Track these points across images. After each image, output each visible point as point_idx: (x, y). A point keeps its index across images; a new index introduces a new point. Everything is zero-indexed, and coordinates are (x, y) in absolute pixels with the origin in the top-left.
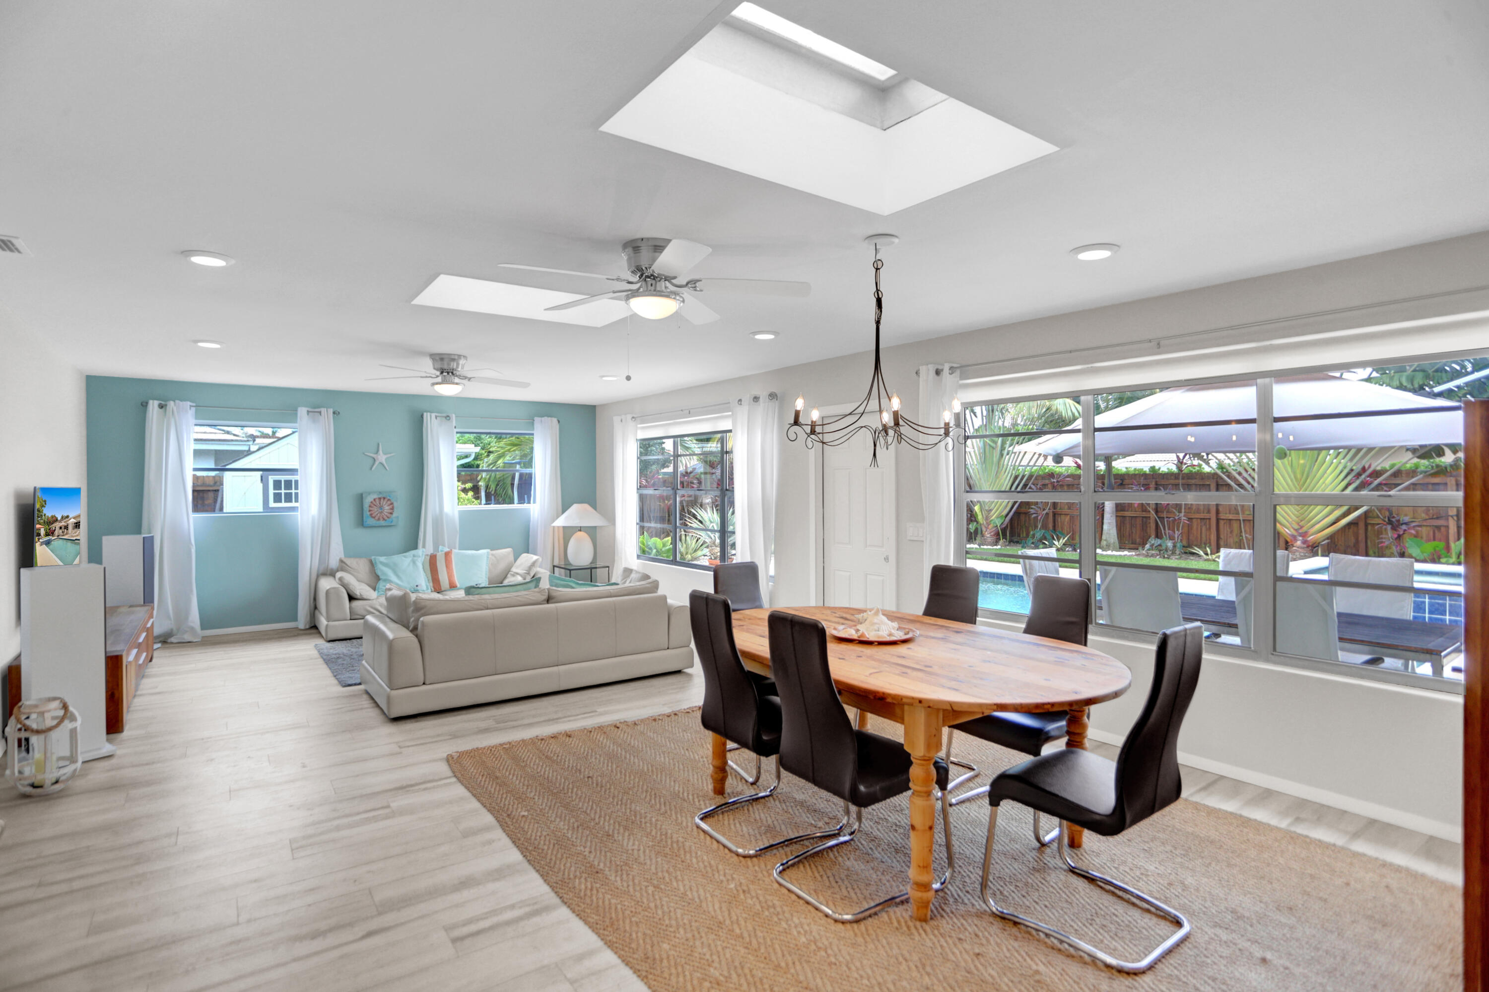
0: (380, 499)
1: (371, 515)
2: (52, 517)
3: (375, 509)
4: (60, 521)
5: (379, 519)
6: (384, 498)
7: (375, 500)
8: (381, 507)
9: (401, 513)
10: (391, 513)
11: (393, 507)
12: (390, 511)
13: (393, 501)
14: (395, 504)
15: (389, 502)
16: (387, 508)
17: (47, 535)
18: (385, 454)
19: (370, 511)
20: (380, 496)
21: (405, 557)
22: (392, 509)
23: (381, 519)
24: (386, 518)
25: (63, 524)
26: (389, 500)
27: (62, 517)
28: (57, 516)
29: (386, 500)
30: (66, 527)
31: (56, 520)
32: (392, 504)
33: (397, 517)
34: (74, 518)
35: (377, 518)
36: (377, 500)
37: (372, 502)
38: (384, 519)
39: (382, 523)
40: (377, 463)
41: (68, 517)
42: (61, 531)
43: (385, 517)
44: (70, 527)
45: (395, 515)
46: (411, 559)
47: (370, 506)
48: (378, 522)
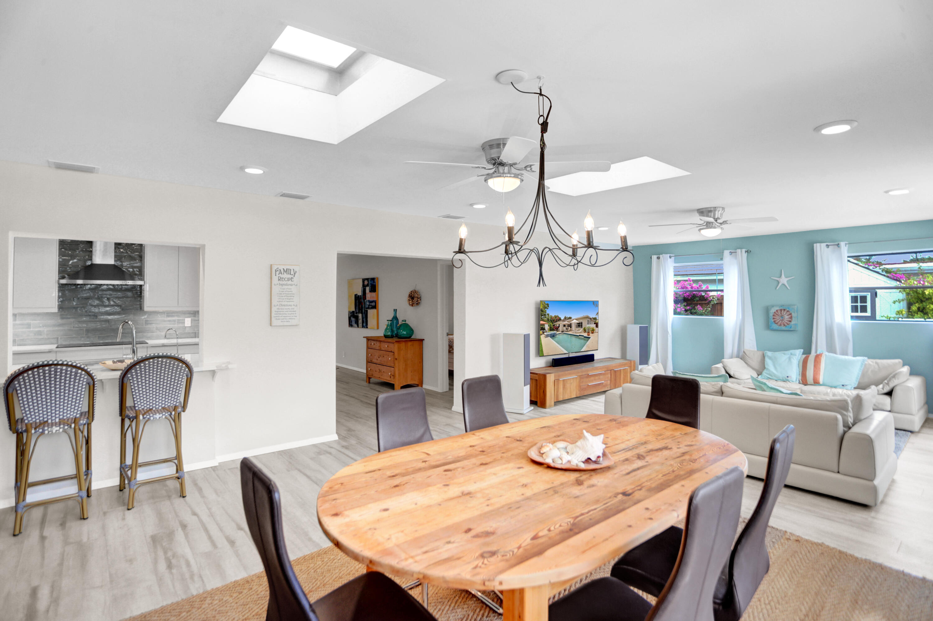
0: (781, 310)
1: (774, 321)
2: (556, 317)
3: (777, 317)
4: (563, 321)
5: (780, 325)
6: (784, 310)
7: (777, 311)
8: (782, 316)
9: (798, 322)
10: (790, 321)
11: (791, 317)
12: (790, 319)
13: (791, 312)
14: (793, 315)
15: (788, 313)
16: (786, 317)
17: (551, 329)
18: (786, 277)
19: (774, 319)
20: (781, 308)
21: (784, 354)
22: (791, 318)
23: (783, 325)
24: (786, 324)
25: (566, 323)
26: (788, 311)
27: (565, 318)
28: (560, 316)
29: (786, 311)
30: (570, 326)
31: (560, 319)
32: (791, 314)
33: (796, 325)
34: (576, 319)
35: (779, 324)
36: (779, 311)
37: (775, 313)
38: (784, 325)
39: (783, 328)
40: (780, 284)
41: (570, 318)
42: (565, 328)
43: (785, 323)
44: (574, 327)
45: (793, 323)
46: (788, 356)
47: (774, 315)
48: (780, 327)
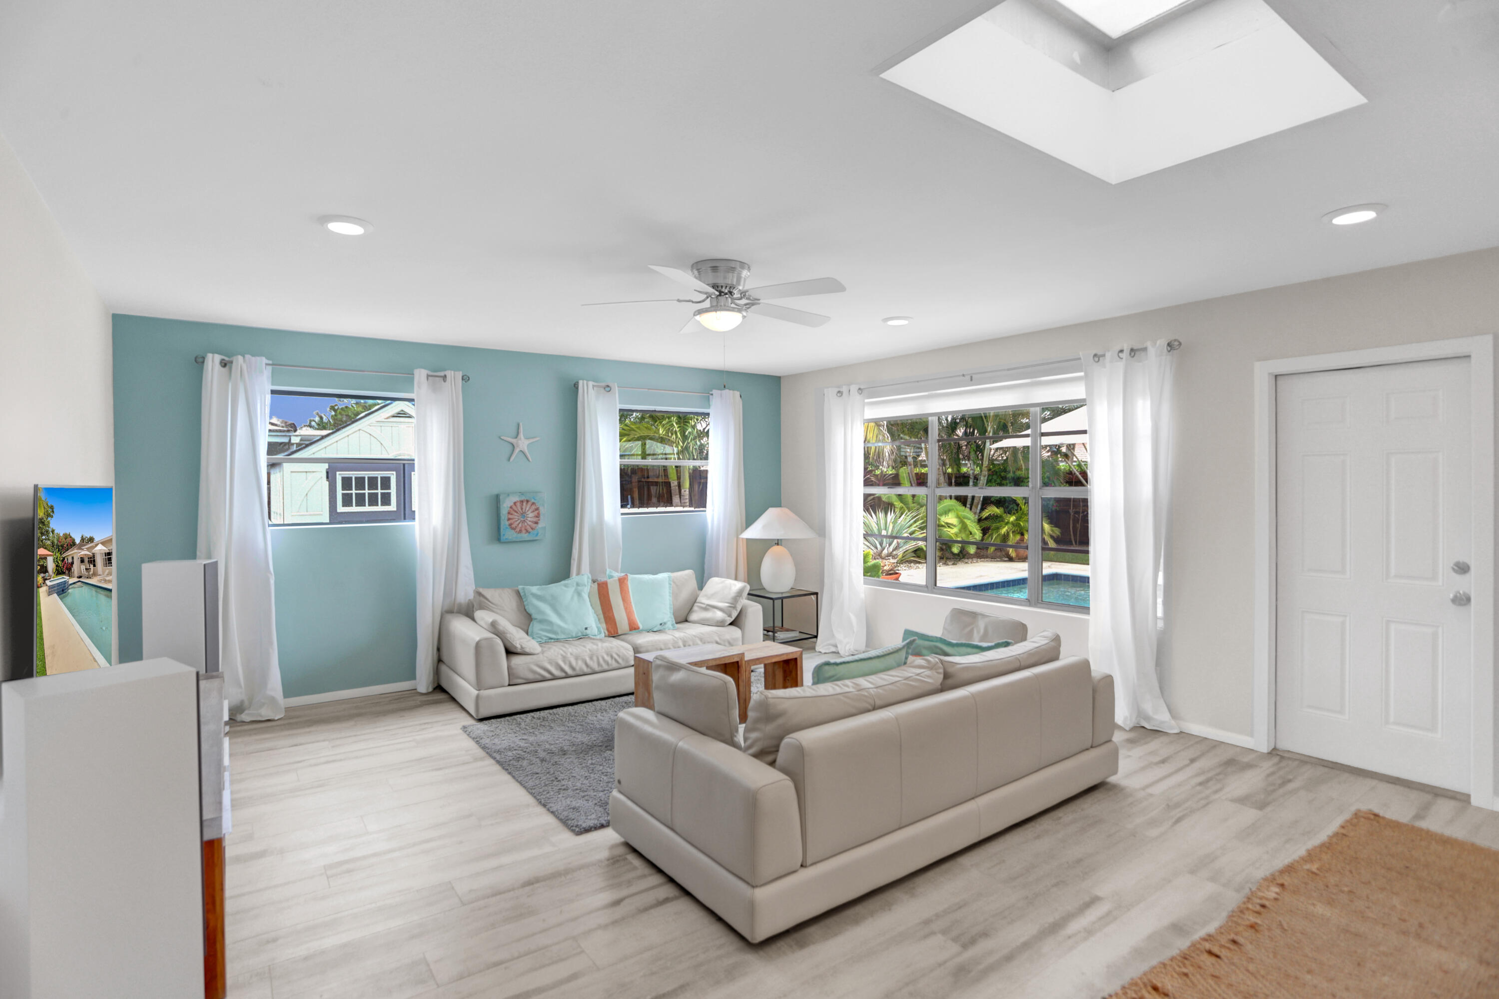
0: (522, 502)
1: (510, 525)
2: (67, 537)
3: (515, 516)
5: (520, 531)
6: (528, 501)
7: (515, 503)
8: (523, 514)
9: (548, 525)
10: (536, 523)
11: (538, 514)
12: (535, 520)
13: (538, 505)
14: (542, 510)
15: (534, 507)
16: (531, 515)
17: (58, 572)
19: (509, 519)
20: (523, 498)
21: (566, 586)
22: (538, 516)
23: (524, 531)
24: (530, 530)
25: (85, 552)
26: (533, 504)
28: (73, 536)
29: (530, 504)
30: (90, 561)
31: (72, 544)
32: (537, 509)
33: (544, 528)
34: (102, 543)
35: (518, 530)
36: (518, 504)
37: (511, 507)
38: (527, 531)
39: (525, 536)
40: (517, 451)
41: (91, 539)
43: (528, 527)
44: (96, 562)
45: (540, 525)
46: (573, 589)
47: (509, 513)
48: (519, 535)
